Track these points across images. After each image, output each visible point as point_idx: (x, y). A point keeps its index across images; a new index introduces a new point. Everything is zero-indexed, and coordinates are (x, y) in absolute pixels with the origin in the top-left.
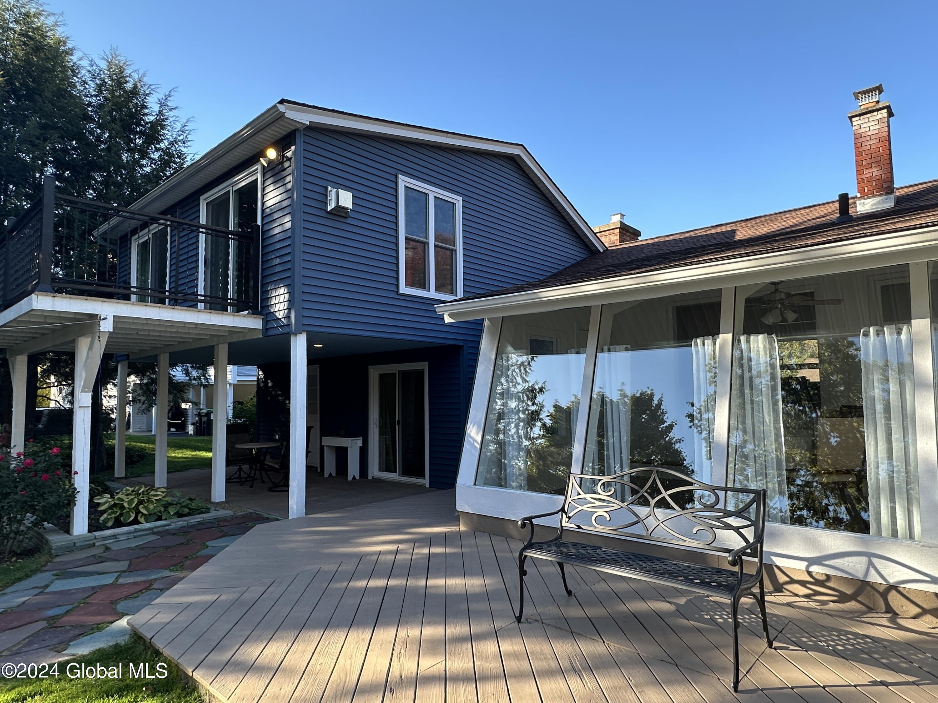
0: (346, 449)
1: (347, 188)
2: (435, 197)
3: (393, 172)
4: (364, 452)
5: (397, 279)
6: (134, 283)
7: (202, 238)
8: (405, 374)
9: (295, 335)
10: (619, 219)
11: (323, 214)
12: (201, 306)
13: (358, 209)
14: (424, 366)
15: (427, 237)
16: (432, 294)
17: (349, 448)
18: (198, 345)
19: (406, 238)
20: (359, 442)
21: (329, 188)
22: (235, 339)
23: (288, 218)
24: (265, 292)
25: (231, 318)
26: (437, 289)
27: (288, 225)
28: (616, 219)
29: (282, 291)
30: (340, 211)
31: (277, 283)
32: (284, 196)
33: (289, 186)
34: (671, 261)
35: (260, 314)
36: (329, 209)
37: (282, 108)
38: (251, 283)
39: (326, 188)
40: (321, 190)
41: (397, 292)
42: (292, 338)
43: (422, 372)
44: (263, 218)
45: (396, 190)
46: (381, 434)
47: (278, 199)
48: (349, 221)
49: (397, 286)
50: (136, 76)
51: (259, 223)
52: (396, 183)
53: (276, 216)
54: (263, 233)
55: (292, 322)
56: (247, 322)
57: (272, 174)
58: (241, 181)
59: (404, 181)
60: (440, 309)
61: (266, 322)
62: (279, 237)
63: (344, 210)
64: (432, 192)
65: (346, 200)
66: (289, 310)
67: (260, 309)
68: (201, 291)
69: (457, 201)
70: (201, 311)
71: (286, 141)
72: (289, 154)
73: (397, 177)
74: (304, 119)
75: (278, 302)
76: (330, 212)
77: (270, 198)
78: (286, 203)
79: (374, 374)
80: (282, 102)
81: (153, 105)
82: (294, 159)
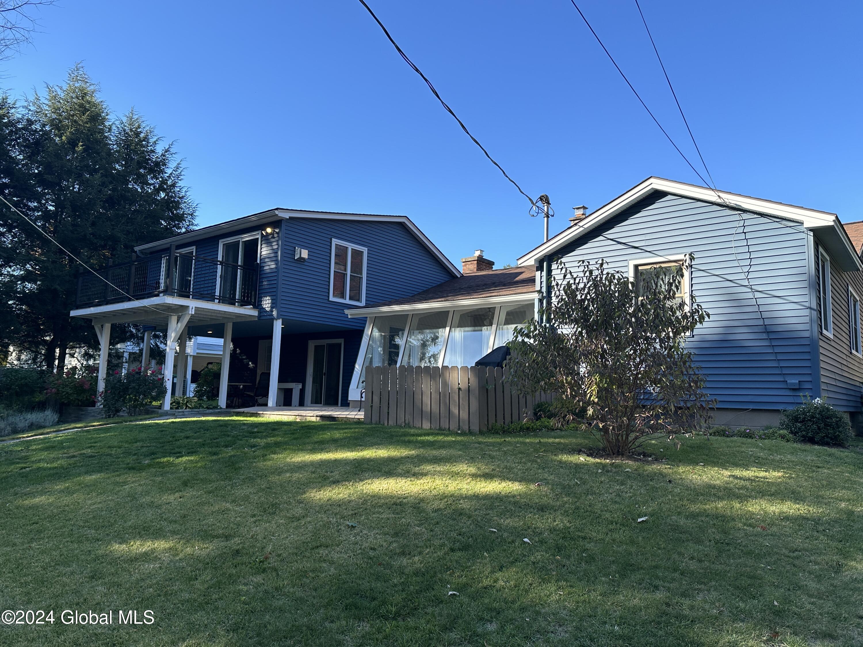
0: (291, 390)
1: (305, 248)
2: (352, 249)
3: (330, 237)
4: (302, 392)
5: (329, 293)
7: (219, 267)
8: (330, 346)
9: (277, 320)
10: (479, 254)
11: (293, 261)
12: (217, 301)
13: (311, 257)
14: (342, 341)
15: (345, 270)
16: (347, 301)
17: (294, 390)
19: (334, 271)
20: (300, 386)
21: (297, 248)
22: (239, 320)
23: (273, 263)
24: (260, 298)
25: (239, 309)
26: (351, 298)
27: (274, 266)
28: (477, 253)
29: (268, 298)
30: (301, 260)
31: (266, 294)
32: (272, 251)
33: (275, 247)
34: (437, 298)
35: (257, 308)
36: (296, 258)
37: (276, 212)
38: (253, 293)
39: (295, 248)
40: (292, 249)
41: (328, 300)
42: (275, 322)
43: (340, 345)
44: (261, 260)
45: (331, 247)
46: (313, 382)
47: (268, 252)
48: (306, 263)
49: (329, 297)
50: (147, 129)
51: (258, 262)
52: (331, 243)
53: (267, 260)
54: (261, 267)
55: (275, 313)
56: (249, 311)
57: (266, 239)
58: (247, 237)
59: (335, 242)
60: (347, 311)
61: (260, 313)
62: (268, 271)
63: (304, 259)
64: (351, 246)
65: (305, 254)
66: (272, 307)
67: (257, 305)
68: (217, 293)
69: (365, 250)
70: (216, 304)
71: (277, 223)
72: (277, 231)
73: (331, 239)
74: (286, 215)
75: (267, 303)
76: (297, 260)
77: (264, 251)
78: (272, 255)
79: (312, 345)
80: (277, 209)
81: (159, 149)
82: (280, 234)
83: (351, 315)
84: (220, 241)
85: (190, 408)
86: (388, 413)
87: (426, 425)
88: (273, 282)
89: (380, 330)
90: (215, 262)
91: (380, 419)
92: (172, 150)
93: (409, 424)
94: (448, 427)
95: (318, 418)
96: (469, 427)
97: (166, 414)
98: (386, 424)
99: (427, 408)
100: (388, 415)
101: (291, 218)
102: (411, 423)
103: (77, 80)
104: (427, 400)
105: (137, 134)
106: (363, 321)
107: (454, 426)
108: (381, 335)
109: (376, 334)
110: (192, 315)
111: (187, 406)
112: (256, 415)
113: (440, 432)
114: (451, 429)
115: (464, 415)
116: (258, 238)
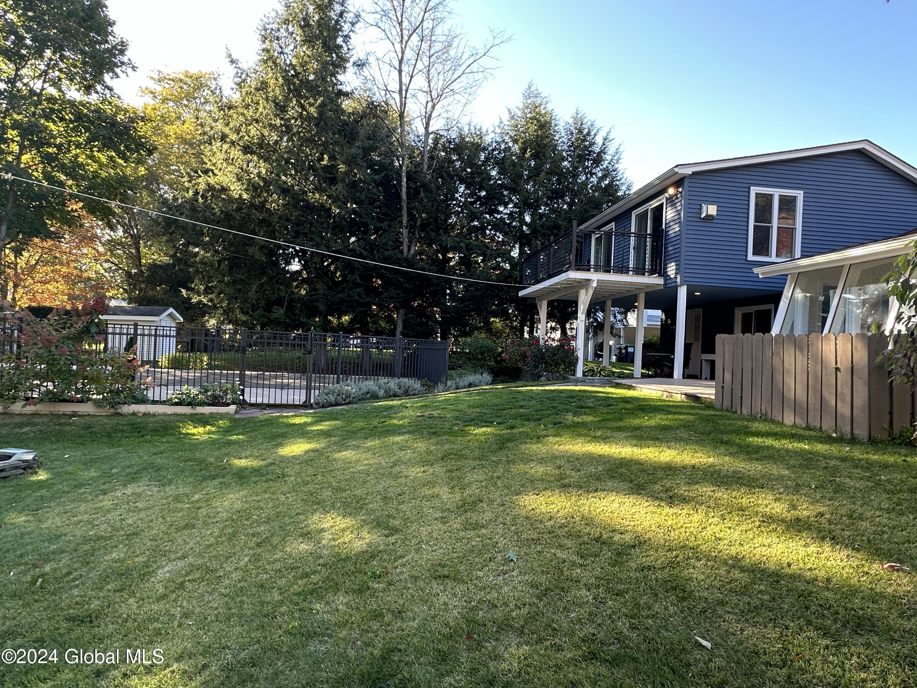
1: (712, 203)
2: (780, 195)
3: (747, 186)
5: (747, 252)
6: (592, 263)
7: (632, 239)
8: (757, 313)
9: (680, 286)
11: (699, 220)
12: (631, 273)
13: (720, 213)
14: (771, 306)
15: (772, 223)
16: (773, 259)
18: (629, 294)
19: (754, 225)
21: (702, 205)
22: (649, 290)
23: (677, 225)
24: (666, 265)
25: (647, 279)
26: (778, 255)
27: (677, 229)
29: (673, 264)
30: (709, 218)
31: (671, 260)
32: (675, 214)
33: (679, 208)
35: (663, 276)
36: (702, 216)
37: (676, 170)
38: (658, 261)
40: (698, 207)
41: (746, 260)
42: (679, 288)
43: (769, 311)
44: (666, 224)
45: (749, 197)
47: (673, 215)
48: (715, 221)
49: (746, 256)
50: (589, 123)
51: (664, 227)
52: (749, 192)
53: (671, 224)
54: (666, 232)
55: (678, 280)
56: (656, 280)
57: (671, 201)
58: (655, 204)
59: (754, 190)
60: (756, 270)
61: (665, 280)
62: (673, 235)
63: (712, 216)
64: (777, 193)
65: (712, 210)
66: (676, 274)
67: (663, 273)
68: (631, 266)
69: (800, 195)
70: (631, 276)
71: (679, 183)
72: (680, 190)
73: (749, 188)
74: (689, 171)
75: (671, 270)
76: (703, 219)
77: (669, 214)
78: (677, 217)
79: (739, 313)
80: (676, 166)
81: (599, 140)
82: (683, 193)
83: (762, 274)
84: (633, 212)
85: (604, 376)
86: (742, 397)
87: (789, 419)
88: (677, 247)
89: (804, 291)
90: (629, 234)
91: (732, 404)
92: (610, 137)
93: (766, 414)
94: (819, 427)
95: (683, 396)
96: (852, 429)
97: (577, 382)
98: (739, 412)
99: (790, 394)
100: (741, 399)
101: (694, 173)
102: (769, 414)
103: (530, 98)
104: (790, 381)
105: (580, 131)
106: (782, 279)
107: (828, 425)
108: (806, 297)
109: (799, 295)
110: (595, 288)
111: (601, 374)
112: (630, 387)
113: (807, 433)
114: (824, 428)
115: (844, 409)
116: (663, 203)
